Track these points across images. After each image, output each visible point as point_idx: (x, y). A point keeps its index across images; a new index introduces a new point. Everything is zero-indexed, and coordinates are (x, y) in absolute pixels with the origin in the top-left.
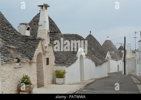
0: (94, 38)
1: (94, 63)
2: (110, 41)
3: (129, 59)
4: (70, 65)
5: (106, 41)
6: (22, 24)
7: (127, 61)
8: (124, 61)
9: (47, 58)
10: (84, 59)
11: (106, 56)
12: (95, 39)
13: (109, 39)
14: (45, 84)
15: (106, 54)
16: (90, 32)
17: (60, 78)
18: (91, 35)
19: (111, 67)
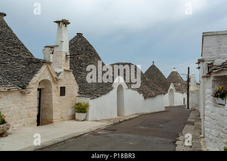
0: (157, 68)
1: (142, 94)
2: (176, 73)
3: (193, 92)
4: (98, 97)
5: (172, 73)
6: (47, 47)
7: (190, 94)
8: (188, 94)
9: (61, 88)
10: (124, 90)
11: (168, 88)
12: (158, 70)
13: (175, 70)
14: (54, 121)
15: (169, 86)
16: (153, 62)
17: (80, 113)
18: (154, 66)
19: (175, 101)
